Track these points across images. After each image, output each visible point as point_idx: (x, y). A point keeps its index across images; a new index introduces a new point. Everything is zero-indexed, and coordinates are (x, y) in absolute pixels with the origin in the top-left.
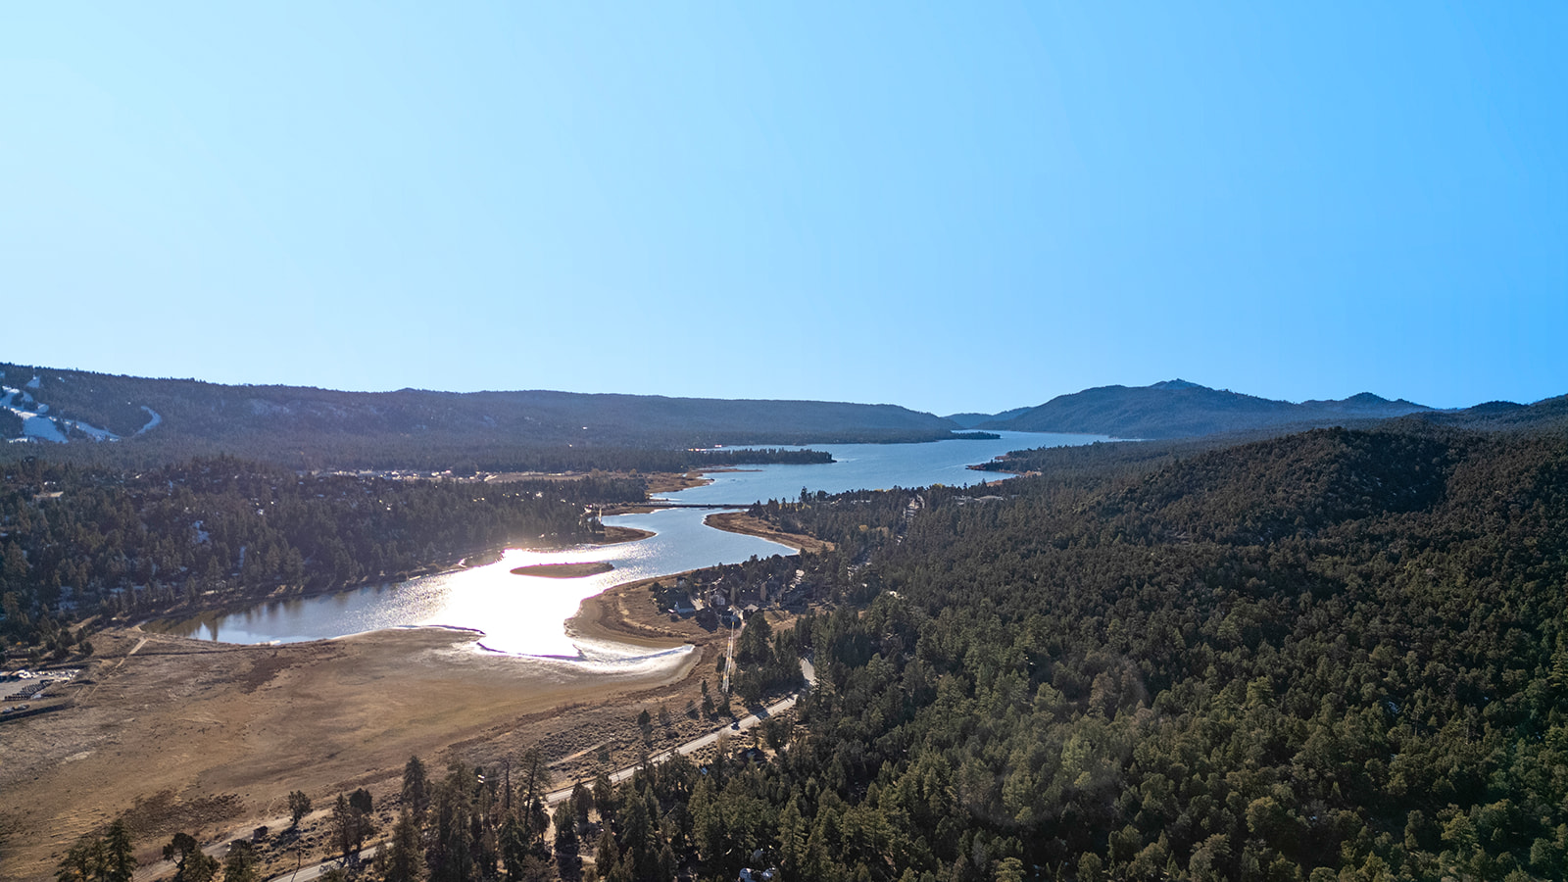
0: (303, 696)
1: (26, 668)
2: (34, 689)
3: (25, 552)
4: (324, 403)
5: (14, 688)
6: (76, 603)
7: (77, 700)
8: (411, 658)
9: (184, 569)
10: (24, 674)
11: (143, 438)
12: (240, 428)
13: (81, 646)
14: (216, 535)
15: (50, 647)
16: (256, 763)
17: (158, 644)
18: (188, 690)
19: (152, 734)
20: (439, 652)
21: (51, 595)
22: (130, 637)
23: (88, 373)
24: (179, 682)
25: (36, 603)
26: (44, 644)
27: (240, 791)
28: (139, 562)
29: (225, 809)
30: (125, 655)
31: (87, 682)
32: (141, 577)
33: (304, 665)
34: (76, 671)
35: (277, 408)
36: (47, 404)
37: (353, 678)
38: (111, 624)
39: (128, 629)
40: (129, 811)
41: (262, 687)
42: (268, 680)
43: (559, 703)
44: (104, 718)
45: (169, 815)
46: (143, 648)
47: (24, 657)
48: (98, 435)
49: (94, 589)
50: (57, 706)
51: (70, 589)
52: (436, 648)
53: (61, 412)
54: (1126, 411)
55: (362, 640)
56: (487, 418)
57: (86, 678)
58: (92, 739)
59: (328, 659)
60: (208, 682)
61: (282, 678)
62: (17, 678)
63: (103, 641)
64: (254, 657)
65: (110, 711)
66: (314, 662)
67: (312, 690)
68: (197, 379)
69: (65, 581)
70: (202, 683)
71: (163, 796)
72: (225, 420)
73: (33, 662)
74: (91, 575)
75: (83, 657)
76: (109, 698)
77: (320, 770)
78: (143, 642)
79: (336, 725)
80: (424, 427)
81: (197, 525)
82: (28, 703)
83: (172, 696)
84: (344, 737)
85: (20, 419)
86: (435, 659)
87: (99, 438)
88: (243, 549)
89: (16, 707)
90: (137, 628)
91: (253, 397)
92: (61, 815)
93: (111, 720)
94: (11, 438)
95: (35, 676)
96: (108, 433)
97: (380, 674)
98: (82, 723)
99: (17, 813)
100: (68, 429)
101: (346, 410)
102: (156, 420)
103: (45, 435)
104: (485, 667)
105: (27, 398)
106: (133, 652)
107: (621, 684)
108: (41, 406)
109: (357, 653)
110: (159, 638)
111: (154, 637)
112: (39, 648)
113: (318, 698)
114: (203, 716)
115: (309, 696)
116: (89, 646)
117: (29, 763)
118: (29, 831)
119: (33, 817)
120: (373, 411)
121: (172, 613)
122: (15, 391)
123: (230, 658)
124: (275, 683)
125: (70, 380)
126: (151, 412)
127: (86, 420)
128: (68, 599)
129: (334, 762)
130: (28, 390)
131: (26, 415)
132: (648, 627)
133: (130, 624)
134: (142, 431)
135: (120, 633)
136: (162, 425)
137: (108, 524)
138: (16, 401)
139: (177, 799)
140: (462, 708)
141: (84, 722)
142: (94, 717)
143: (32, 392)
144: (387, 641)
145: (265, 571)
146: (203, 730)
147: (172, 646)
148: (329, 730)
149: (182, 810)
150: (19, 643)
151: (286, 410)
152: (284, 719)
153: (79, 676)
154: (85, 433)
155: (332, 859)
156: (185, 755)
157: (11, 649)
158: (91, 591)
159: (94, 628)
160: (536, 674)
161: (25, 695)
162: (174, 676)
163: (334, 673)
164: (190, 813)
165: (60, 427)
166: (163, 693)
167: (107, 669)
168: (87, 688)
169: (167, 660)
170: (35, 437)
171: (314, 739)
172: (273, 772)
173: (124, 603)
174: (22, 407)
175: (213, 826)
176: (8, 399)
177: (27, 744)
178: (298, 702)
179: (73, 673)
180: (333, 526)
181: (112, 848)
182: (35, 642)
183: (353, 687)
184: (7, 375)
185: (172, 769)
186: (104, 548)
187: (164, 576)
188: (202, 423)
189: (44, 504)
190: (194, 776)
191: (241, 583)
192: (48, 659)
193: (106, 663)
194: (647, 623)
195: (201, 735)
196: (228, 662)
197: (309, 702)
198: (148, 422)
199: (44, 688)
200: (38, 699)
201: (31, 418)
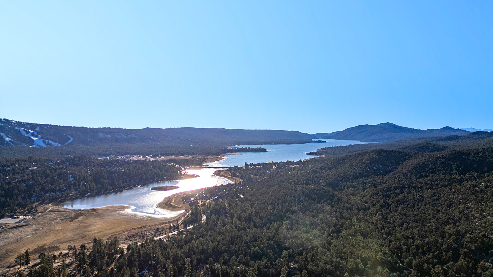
0: (83, 223)
1: (21, 215)
2: (21, 221)
3: (25, 184)
4: (120, 134)
5: (17, 220)
6: (37, 198)
7: (31, 223)
8: (114, 213)
9: (65, 188)
10: (20, 217)
11: (68, 145)
12: (95, 142)
13: (35, 210)
14: (75, 179)
15: (28, 210)
16: (66, 239)
17: (54, 209)
18: (57, 221)
19: (46, 232)
20: (121, 212)
21: (30, 196)
22: (48, 207)
23: (53, 125)
24: (55, 219)
25: (26, 198)
26: (26, 209)
27: (60, 245)
28: (53, 187)
29: (56, 248)
30: (45, 212)
31: (34, 219)
32: (54, 191)
33: (86, 215)
34: (32, 216)
35: (106, 135)
36: (41, 135)
37: (97, 218)
38: (44, 203)
39: (48, 205)
40: (35, 249)
41: (75, 220)
42: (77, 219)
43: (142, 225)
44: (36, 228)
45: (44, 250)
46: (50, 210)
47: (21, 212)
48: (55, 144)
49: (42, 194)
50: (26, 224)
51: (35, 194)
52: (121, 210)
53: (45, 137)
54: (367, 133)
55: (103, 208)
56: (169, 137)
57: (34, 218)
58: (32, 233)
59: (93, 213)
60: (62, 219)
61: (80, 218)
62: (19, 218)
63: (41, 208)
64: (76, 213)
65: (38, 226)
66: (89, 214)
67: (86, 221)
68: (84, 127)
69: (34, 192)
70: (61, 219)
71: (44, 245)
72: (91, 139)
73: (23, 214)
74: (41, 190)
75: (35, 212)
76: (38, 223)
77: (80, 240)
78: (51, 208)
79: (88, 230)
80: (149, 140)
81: (71, 176)
82: (20, 224)
83: (53, 223)
84: (88, 233)
85: (33, 140)
86: (119, 214)
87: (55, 146)
88: (82, 183)
89: (17, 225)
90: (50, 205)
91: (99, 132)
92: (21, 249)
93: (37, 228)
94: (30, 145)
95: (23, 217)
96: (58, 144)
97: (104, 217)
98: (30, 229)
99: (12, 249)
100: (46, 143)
101: (126, 136)
102: (72, 139)
103: (40, 145)
104: (130, 216)
105: (36, 133)
106: (47, 211)
107: (160, 221)
108: (39, 136)
109: (101, 212)
110: (55, 208)
111: (53, 207)
112: (25, 210)
113: (86, 223)
114: (59, 228)
115: (84, 223)
116: (37, 210)
117: (17, 238)
118: (14, 252)
119: (15, 250)
120: (134, 136)
121: (60, 200)
122: (32, 131)
123: (70, 213)
124: (78, 220)
125: (48, 127)
126: (70, 137)
127: (51, 140)
128: (35, 197)
129: (83, 239)
130: (36, 131)
131: (35, 139)
132: (176, 205)
133: (49, 204)
134: (67, 143)
135: (46, 206)
136: (73, 141)
137: (47, 176)
138: (32, 134)
139: (47, 246)
140: (119, 226)
141: (31, 229)
142: (34, 227)
143: (37, 132)
144: (110, 209)
145: (86, 189)
146: (57, 231)
147: (57, 210)
148: (85, 231)
149: (47, 249)
150: (21, 209)
151: (109, 136)
152: (77, 228)
153: (33, 217)
154: (51, 144)
155: (73, 259)
156: (51, 237)
157: (18, 210)
158: (40, 194)
159: (39, 205)
160: (141, 218)
161: (19, 222)
162: (55, 217)
163: (93, 217)
164: (48, 249)
165: (44, 142)
166: (51, 222)
167: (40, 216)
168: (34, 220)
169: (55, 213)
170: (37, 145)
171: (81, 233)
172: (69, 241)
173: (48, 198)
174: (34, 136)
175: (52, 252)
176: (30, 134)
177: (17, 233)
178: (82, 224)
179: (31, 217)
180: (106, 176)
181: (26, 255)
182: (24, 208)
183: (96, 221)
184: (30, 127)
185: (48, 240)
186: (45, 183)
187: (60, 190)
188: (85, 140)
189: (32, 171)
190: (52, 242)
191: (79, 192)
192: (27, 213)
193: (40, 214)
194: (176, 204)
195: (56, 232)
196: (69, 214)
197: (84, 224)
198: (69, 140)
199: (24, 220)
200: (22, 223)
201: (36, 140)
